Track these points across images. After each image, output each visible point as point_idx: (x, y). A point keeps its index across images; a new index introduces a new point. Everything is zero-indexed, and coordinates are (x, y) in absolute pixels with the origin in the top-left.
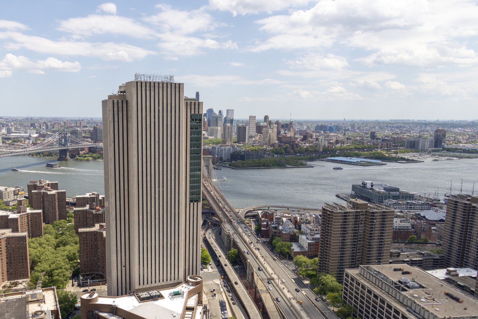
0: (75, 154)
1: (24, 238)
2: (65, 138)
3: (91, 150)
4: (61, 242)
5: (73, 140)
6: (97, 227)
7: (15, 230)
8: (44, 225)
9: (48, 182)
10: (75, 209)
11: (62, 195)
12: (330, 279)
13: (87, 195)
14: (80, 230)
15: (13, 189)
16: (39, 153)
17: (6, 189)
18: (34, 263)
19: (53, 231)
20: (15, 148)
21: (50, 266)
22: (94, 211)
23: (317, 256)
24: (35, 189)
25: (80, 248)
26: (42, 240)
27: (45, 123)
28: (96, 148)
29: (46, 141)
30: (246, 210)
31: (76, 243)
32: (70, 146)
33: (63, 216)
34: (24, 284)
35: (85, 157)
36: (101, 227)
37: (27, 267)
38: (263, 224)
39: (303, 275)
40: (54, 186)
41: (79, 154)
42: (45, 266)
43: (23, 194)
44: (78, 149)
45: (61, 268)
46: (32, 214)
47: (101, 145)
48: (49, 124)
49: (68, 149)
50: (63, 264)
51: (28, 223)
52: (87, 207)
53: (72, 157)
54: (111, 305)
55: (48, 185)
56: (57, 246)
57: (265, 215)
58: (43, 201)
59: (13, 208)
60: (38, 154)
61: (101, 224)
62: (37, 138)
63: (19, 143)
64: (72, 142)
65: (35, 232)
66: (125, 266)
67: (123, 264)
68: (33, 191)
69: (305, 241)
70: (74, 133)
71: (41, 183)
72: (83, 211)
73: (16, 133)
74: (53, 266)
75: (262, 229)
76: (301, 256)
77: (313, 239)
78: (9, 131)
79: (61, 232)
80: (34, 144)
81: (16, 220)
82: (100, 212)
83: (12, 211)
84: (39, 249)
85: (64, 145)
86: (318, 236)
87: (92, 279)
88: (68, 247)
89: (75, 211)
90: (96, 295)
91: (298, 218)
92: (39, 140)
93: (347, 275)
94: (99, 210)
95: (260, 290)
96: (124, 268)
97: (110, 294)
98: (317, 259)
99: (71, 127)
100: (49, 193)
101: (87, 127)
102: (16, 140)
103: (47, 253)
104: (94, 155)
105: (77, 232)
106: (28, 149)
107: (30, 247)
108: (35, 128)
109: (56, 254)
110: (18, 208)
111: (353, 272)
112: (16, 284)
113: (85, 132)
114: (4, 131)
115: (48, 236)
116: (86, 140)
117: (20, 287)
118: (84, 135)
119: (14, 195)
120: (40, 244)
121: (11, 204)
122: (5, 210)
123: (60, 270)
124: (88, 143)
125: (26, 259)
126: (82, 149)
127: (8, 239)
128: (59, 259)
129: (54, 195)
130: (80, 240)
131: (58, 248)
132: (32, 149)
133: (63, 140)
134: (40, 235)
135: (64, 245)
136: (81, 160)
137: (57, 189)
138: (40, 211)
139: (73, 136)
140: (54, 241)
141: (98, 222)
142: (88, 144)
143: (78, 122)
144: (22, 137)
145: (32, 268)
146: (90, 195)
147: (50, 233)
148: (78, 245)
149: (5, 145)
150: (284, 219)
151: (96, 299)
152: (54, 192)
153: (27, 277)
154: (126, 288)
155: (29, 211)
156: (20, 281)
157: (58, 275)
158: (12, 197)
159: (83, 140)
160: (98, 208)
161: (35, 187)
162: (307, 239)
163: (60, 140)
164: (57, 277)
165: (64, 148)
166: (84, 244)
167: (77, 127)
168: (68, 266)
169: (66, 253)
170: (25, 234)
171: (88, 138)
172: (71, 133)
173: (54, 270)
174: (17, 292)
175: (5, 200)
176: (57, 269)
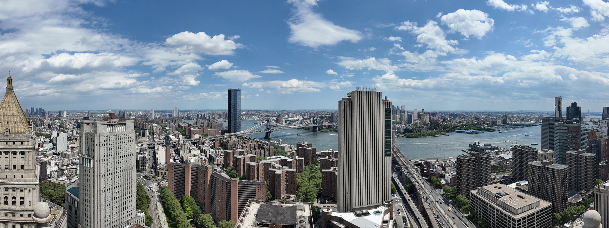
0: (321, 128)
1: (294, 172)
2: (316, 120)
3: (330, 127)
4: (312, 176)
5: (320, 121)
6: (332, 169)
7: (290, 167)
8: (304, 166)
9: (307, 143)
10: (321, 158)
11: (314, 150)
12: (462, 198)
13: (327, 151)
14: (323, 170)
15: (289, 146)
16: (303, 128)
17: (286, 145)
18: (298, 187)
19: (309, 170)
20: (291, 125)
21: (306, 190)
22: (330, 160)
23: (455, 185)
24: (301, 147)
25: (323, 181)
26: (303, 174)
27: (307, 112)
28: (332, 125)
29: (307, 122)
30: (415, 161)
31: (320, 178)
32: (319, 125)
33: (314, 162)
34: (293, 198)
35: (326, 130)
36: (335, 169)
37: (295, 188)
38: (425, 168)
39: (448, 197)
40: (310, 145)
41: (323, 128)
42: (303, 189)
43: (294, 149)
44: (323, 126)
45: (312, 191)
46: (299, 160)
47: (335, 124)
48: (309, 113)
49: (317, 126)
50: (313, 189)
51: (297, 164)
52: (327, 157)
53: (319, 130)
54: (339, 217)
55: (307, 144)
56: (310, 179)
57: (426, 163)
58: (304, 153)
59: (289, 156)
60: (302, 128)
61: (335, 167)
62: (302, 120)
63: (293, 123)
64: (320, 122)
65: (300, 170)
66: (348, 194)
67: (347, 193)
68: (299, 148)
69: (448, 176)
70: (321, 117)
71: (304, 143)
72: (325, 159)
73: (292, 118)
74: (308, 190)
75: (425, 171)
76: (447, 186)
77: (452, 176)
78: (289, 117)
79: (312, 171)
80: (301, 123)
81: (290, 162)
82: (334, 161)
83: (289, 157)
84: (301, 179)
85: (316, 124)
86: (455, 173)
87: (328, 200)
88: (316, 180)
89: (321, 159)
90: (331, 210)
91: (444, 164)
92: (304, 121)
93: (472, 194)
94: (333, 159)
95: (426, 209)
96: (347, 195)
97: (338, 211)
98: (455, 187)
99: (319, 115)
100: (308, 149)
101: (327, 114)
102: (292, 121)
103: (305, 182)
104: (331, 129)
105: (321, 171)
106: (297, 126)
107: (297, 178)
108: (301, 115)
109: (310, 183)
110: (292, 156)
111: (474, 192)
112: (289, 197)
113: (326, 117)
114: (286, 117)
115: (306, 172)
116: (327, 121)
117: (291, 199)
118: (326, 119)
119: (290, 149)
120: (302, 177)
121: (288, 153)
122: (285, 156)
123: (311, 193)
124: (328, 123)
125: (295, 184)
126: (325, 126)
127: (287, 172)
128: (311, 186)
129: (310, 150)
130: (323, 176)
131: (311, 180)
132: (300, 126)
133: (315, 121)
134: (302, 172)
135: (314, 178)
136: (324, 132)
137: (312, 147)
138: (303, 158)
139: (320, 119)
140: (309, 176)
141: (333, 166)
142: (327, 123)
143: (323, 112)
144: (294, 120)
145: (297, 190)
146: (329, 151)
147: (307, 171)
148: (321, 179)
149: (286, 123)
150: (436, 165)
151: (331, 213)
152: (310, 148)
153: (294, 194)
154: (348, 207)
155: (297, 158)
156: (291, 195)
157: (310, 195)
158: (289, 150)
159: (325, 121)
160: (333, 158)
161: (301, 145)
162: (449, 176)
163: (314, 121)
164: (310, 197)
165: (316, 125)
166: (325, 178)
167: (323, 114)
168: (316, 191)
169: (315, 183)
170: (295, 170)
171: (328, 120)
172: (319, 118)
173: (308, 192)
174: (289, 202)
175: (285, 151)
176: (310, 192)
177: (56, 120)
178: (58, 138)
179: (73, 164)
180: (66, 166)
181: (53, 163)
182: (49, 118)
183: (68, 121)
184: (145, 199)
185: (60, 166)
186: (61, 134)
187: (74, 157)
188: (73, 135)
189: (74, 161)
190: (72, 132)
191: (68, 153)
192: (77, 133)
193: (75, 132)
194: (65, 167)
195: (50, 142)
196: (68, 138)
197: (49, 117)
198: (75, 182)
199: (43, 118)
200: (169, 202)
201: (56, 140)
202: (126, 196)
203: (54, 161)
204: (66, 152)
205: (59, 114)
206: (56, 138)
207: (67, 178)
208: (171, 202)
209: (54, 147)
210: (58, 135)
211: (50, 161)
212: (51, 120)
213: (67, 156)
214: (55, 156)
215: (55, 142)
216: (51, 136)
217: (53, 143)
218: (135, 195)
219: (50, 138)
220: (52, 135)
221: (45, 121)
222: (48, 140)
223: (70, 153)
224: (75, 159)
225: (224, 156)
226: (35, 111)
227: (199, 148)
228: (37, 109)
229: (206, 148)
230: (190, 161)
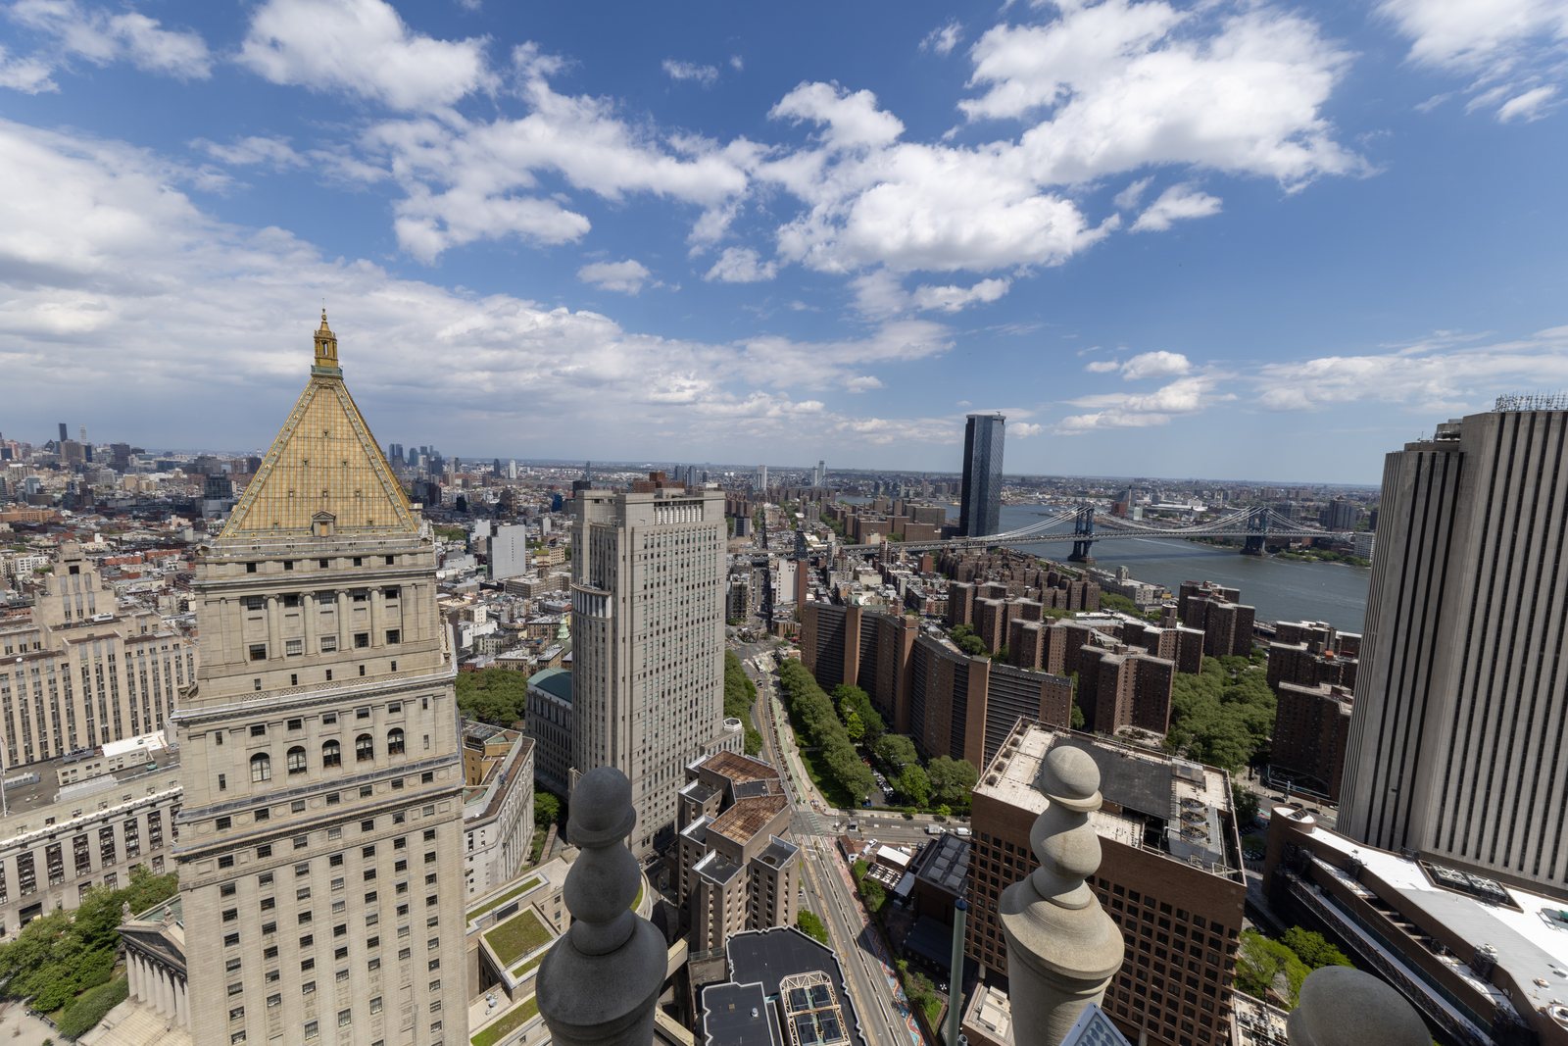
0: (1279, 547)
1: (1167, 668)
2: (1262, 517)
3: (1317, 543)
4: (1235, 695)
5: (1277, 520)
6: (1324, 690)
7: (1153, 651)
8: (1202, 656)
9: (1219, 587)
10: (1273, 644)
11: (1246, 616)
13: (1305, 624)
14: (1282, 685)
15: (1153, 588)
16: (1205, 538)
17: (1142, 586)
18: (1177, 713)
19: (1222, 671)
20: (1163, 527)
21: (1208, 729)
22: (1318, 658)
24: (1193, 595)
25: (1278, 717)
26: (1198, 679)
27: (1222, 490)
28: (1332, 541)
29: (1222, 520)
31: (1267, 705)
32: (1269, 532)
33: (1244, 649)
34: (1156, 740)
35: (1301, 554)
36: (1336, 692)
37: (1165, 715)
40: (1232, 596)
41: (1287, 547)
42: (1199, 725)
43: (1171, 602)
44: (1288, 538)
45: (1231, 739)
46: (1185, 633)
47: (1347, 535)
48: (1230, 492)
49: (1265, 537)
50: (1235, 733)
51: (1176, 646)
52: (1303, 647)
53: (1272, 549)
54: (1347, 856)
55: (1220, 592)
56: (1225, 699)
58: (1207, 618)
59: (1150, 617)
60: (1202, 539)
61: (1338, 687)
62: (1203, 513)
63: (1170, 519)
64: (1275, 524)
65: (1188, 661)
66: (1398, 791)
67: (1394, 783)
68: (1190, 598)
70: (1284, 510)
71: (1205, 586)
72: (1293, 652)
73: (1166, 503)
74: (1215, 731)
78: (1156, 500)
79: (1234, 676)
80: (1198, 523)
81: (1156, 637)
82: (1334, 663)
83: (1151, 620)
84: (1191, 693)
85: (1258, 530)
87: (1296, 783)
88: (1248, 707)
89: (1273, 648)
90: (1308, 819)
92: (1208, 517)
94: (1331, 658)
96: (1392, 794)
97: (1341, 829)
99: (1276, 499)
100: (1220, 605)
101: (1312, 501)
102: (1166, 513)
103: (1206, 704)
104: (1325, 553)
105: (1277, 691)
106: (1185, 530)
107: (1175, 686)
108: (1201, 497)
109: (1222, 711)
110: (1162, 618)
112: (1143, 736)
113: (1308, 509)
114: (1147, 499)
115: (1209, 676)
116: (1309, 523)
117: (1147, 742)
118: (1303, 515)
119: (1154, 597)
120: (1194, 687)
121: (1147, 609)
122: (1138, 617)
123: (1228, 743)
124: (1312, 530)
125: (1166, 702)
126: (1297, 540)
127: (1141, 663)
128: (1228, 722)
129: (1230, 611)
130: (1279, 703)
131: (1227, 703)
132: (1194, 530)
133: (1257, 521)
134: (1195, 671)
135: (1242, 701)
136: (1291, 559)
137: (1237, 602)
138: (1201, 632)
139: (1279, 515)
140: (1221, 690)
141: (1326, 680)
142: (1315, 530)
143: (1295, 492)
144: (1177, 510)
145: (1173, 721)
146: (1311, 626)
147: (1214, 673)
148: (1273, 712)
149: (1146, 520)
151: (1309, 827)
152: (1230, 606)
153: (1162, 731)
154: (1392, 836)
155: (1179, 627)
156: (1150, 733)
157: (1223, 749)
158: (1150, 599)
159: (1302, 524)
160: (1328, 653)
161: (1194, 591)
163: (1252, 518)
164: (1220, 752)
165: (1258, 534)
166: (1288, 712)
167: (1290, 499)
168: (1246, 742)
169: (1242, 716)
170: (1170, 662)
171: (1312, 520)
172: (1275, 509)
173: (1215, 738)
174: (1143, 749)
175: (1138, 602)
176: (1221, 739)
177: (484, 486)
178: (494, 539)
179: (546, 610)
180: (524, 620)
181: (480, 613)
182: (459, 481)
183: (524, 491)
184: (743, 689)
185: (505, 620)
186: (506, 530)
187: (547, 593)
188: (542, 531)
189: (549, 602)
190: (539, 522)
191: (527, 582)
192: (553, 524)
193: (547, 522)
194: (520, 622)
195: (467, 552)
196: (528, 539)
197: (458, 477)
198: (555, 660)
199: (437, 478)
200: (803, 699)
201: (489, 548)
202: (700, 685)
203: (484, 608)
204: (522, 580)
205: (491, 469)
206: (489, 540)
207: (528, 651)
208: (808, 698)
209: (482, 566)
210: (494, 531)
211: (470, 608)
212: (465, 485)
213: (525, 591)
214: (484, 591)
215: (485, 552)
216: (469, 535)
217: (476, 556)
218: (721, 682)
219: (468, 541)
220: (472, 530)
221: (445, 489)
222: (461, 545)
223: (536, 581)
224: (550, 597)
225: (947, 596)
226: (406, 455)
227: (881, 571)
228: (413, 451)
229: (898, 571)
230: (856, 602)
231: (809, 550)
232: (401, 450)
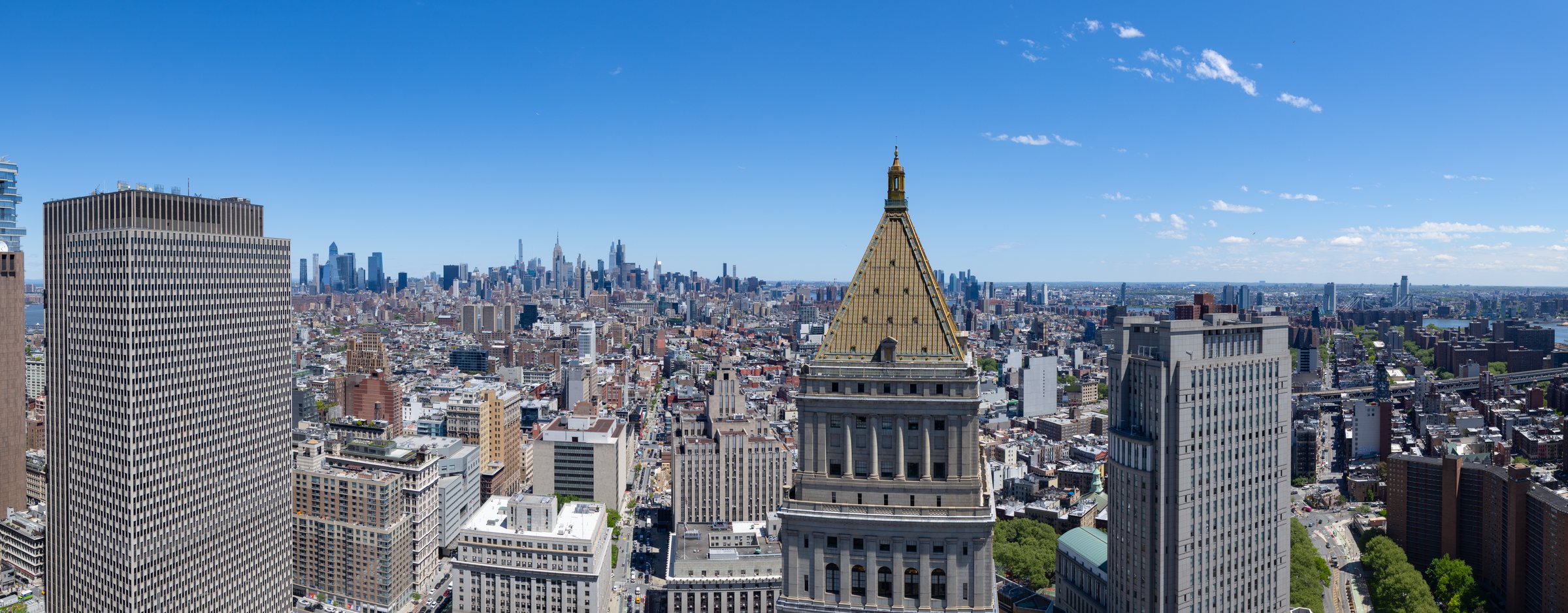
177: (1016, 312)
178: (1026, 371)
179: (1077, 457)
180: (1054, 466)
181: (1011, 453)
182: (993, 308)
183: (1055, 317)
184: (1314, 569)
185: (1035, 464)
186: (1037, 361)
187: (1078, 436)
188: (1072, 365)
189: (1081, 448)
190: (1070, 352)
191: (1058, 422)
192: (1085, 356)
193: (1079, 353)
194: (1051, 468)
195: (999, 384)
196: (1059, 373)
197: (992, 303)
198: (1087, 518)
199: (974, 304)
200: (1390, 581)
201: (1021, 381)
202: (1260, 563)
203: (1015, 449)
204: (1052, 420)
205: (1024, 293)
206: (1021, 373)
207: (1058, 503)
208: (1398, 581)
209: (1014, 401)
210: (1026, 364)
211: (1002, 446)
212: (999, 311)
213: (1054, 432)
214: (1015, 429)
215: (1016, 386)
216: (1001, 367)
217: (1008, 389)
218: (1287, 560)
219: (1000, 372)
220: (1005, 361)
221: (981, 316)
222: (993, 377)
223: (1068, 422)
224: (1082, 442)
225: (1561, 437)
226: (947, 280)
227: (1483, 410)
228: (952, 277)
229: (1503, 410)
230: (1454, 452)
231: (1392, 387)
232: (942, 276)
